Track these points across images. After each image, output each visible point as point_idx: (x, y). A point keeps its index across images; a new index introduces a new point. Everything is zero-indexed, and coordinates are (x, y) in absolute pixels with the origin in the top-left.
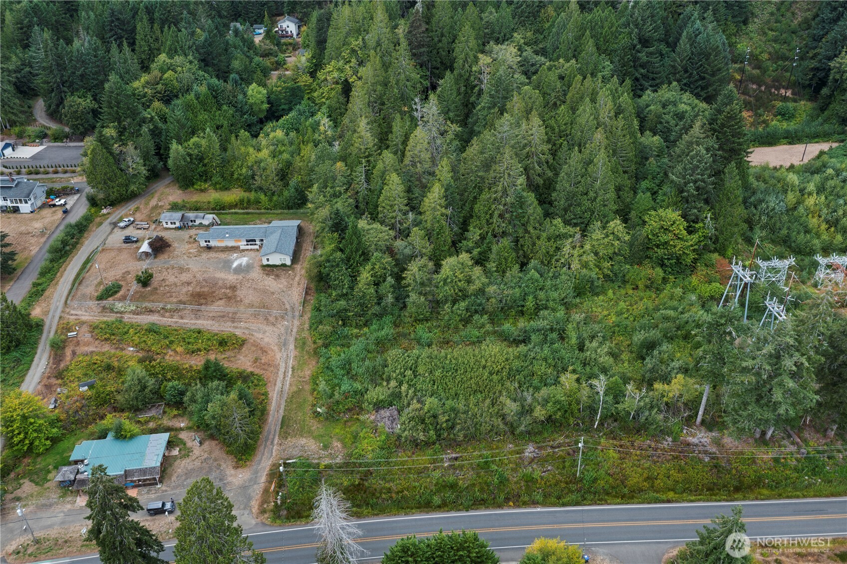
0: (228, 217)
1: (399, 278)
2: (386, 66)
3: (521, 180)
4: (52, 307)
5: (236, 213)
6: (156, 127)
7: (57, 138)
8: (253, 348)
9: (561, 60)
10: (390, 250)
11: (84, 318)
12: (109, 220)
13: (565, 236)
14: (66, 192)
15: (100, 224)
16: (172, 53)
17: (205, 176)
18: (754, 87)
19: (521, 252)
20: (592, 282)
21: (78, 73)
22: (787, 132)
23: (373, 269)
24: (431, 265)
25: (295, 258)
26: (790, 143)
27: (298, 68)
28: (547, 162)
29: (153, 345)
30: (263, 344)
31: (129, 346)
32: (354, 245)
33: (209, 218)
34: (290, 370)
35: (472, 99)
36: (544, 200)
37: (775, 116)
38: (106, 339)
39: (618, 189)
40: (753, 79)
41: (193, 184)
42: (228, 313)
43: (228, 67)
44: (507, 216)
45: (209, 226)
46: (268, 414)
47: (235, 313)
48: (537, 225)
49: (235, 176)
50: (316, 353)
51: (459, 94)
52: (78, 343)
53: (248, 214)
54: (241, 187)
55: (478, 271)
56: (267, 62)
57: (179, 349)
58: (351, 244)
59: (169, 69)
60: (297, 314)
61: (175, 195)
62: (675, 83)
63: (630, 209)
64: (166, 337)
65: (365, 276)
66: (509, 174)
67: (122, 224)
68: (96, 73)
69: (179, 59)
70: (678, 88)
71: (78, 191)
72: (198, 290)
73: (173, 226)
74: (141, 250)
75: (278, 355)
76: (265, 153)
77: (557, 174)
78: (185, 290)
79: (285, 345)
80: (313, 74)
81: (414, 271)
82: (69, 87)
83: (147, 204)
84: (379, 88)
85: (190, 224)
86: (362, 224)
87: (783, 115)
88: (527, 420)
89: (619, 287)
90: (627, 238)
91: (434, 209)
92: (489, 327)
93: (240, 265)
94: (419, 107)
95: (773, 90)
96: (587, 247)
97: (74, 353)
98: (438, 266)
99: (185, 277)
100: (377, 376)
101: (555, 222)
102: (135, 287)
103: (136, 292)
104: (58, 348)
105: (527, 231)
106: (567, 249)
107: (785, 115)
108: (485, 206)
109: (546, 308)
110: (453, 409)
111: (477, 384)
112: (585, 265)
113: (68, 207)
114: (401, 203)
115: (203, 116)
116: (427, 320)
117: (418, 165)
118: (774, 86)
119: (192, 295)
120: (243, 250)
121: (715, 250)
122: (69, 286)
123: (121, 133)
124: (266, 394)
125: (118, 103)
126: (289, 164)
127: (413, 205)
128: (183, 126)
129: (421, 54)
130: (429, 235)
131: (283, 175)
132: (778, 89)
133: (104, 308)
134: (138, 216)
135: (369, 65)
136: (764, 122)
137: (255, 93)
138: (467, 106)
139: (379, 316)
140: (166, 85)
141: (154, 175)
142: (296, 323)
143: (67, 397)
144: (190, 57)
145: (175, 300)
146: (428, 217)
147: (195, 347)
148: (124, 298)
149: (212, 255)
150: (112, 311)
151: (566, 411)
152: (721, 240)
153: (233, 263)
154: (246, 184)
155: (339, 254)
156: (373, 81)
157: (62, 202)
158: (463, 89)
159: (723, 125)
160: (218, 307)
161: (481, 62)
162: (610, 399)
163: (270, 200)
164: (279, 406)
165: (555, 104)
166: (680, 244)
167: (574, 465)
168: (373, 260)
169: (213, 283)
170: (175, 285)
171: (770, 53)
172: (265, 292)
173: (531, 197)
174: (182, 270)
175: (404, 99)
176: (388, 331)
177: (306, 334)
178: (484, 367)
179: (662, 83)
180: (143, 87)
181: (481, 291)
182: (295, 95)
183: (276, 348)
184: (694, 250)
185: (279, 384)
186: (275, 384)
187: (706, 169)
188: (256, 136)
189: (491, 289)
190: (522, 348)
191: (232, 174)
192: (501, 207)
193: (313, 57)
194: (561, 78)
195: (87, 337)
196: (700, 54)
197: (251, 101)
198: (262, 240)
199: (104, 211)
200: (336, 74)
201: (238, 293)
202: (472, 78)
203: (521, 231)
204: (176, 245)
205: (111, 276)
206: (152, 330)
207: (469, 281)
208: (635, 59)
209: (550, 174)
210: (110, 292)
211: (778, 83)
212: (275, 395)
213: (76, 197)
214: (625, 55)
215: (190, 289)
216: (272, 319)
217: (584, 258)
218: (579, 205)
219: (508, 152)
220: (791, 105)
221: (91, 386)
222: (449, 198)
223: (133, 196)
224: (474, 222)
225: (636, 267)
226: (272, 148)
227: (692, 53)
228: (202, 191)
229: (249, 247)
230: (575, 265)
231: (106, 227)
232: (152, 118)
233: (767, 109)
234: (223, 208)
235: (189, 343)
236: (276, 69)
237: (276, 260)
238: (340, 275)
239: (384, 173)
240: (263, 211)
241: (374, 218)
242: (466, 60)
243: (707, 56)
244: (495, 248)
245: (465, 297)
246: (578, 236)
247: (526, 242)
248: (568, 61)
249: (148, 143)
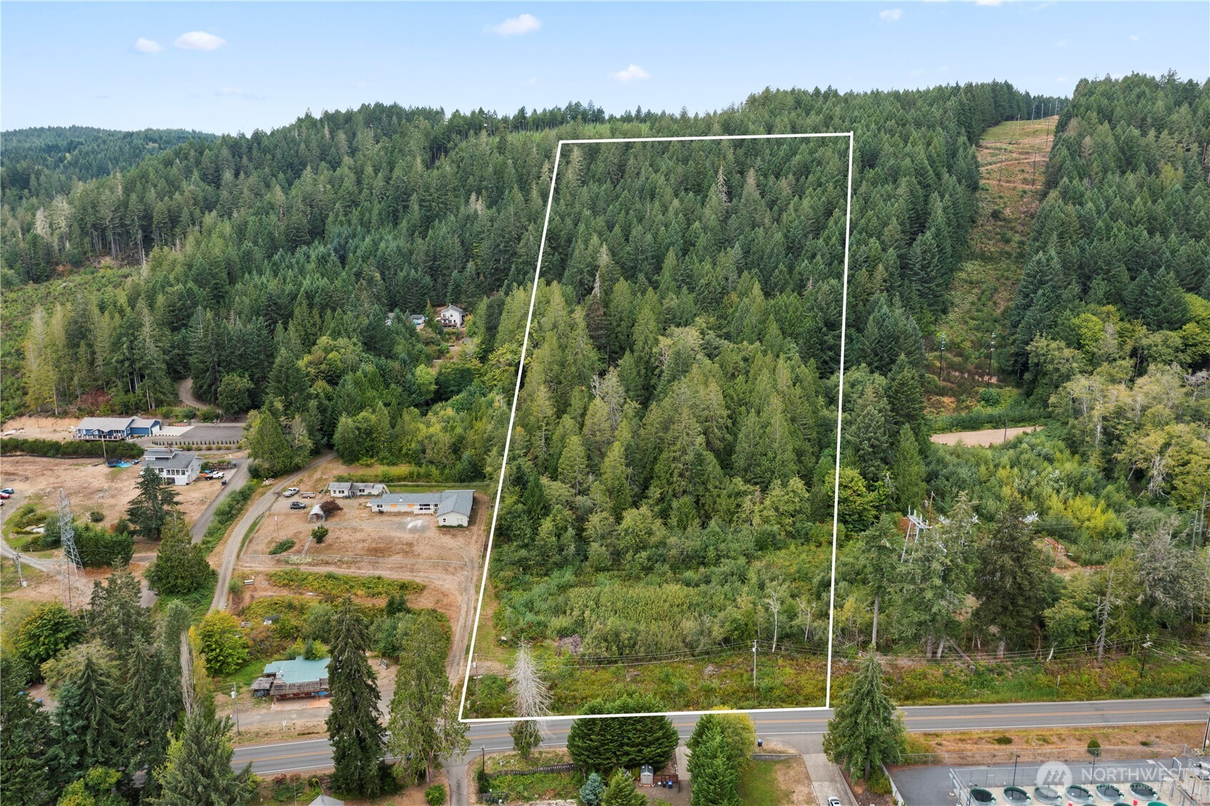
0: (398, 489)
1: (580, 530)
2: (563, 348)
3: (700, 439)
4: (225, 561)
5: (405, 486)
6: (321, 404)
7: (206, 418)
8: (434, 593)
9: (745, 343)
10: (571, 506)
11: (258, 569)
12: (272, 490)
13: (745, 493)
14: (223, 466)
15: (264, 494)
16: (336, 334)
17: (371, 452)
18: (957, 374)
19: (702, 512)
20: (774, 537)
21: (237, 352)
22: (991, 416)
23: (554, 521)
24: (612, 519)
25: (472, 519)
26: (995, 428)
27: (466, 354)
28: (727, 428)
29: (332, 589)
30: (443, 589)
31: (308, 591)
32: (536, 498)
33: (379, 487)
35: (653, 382)
36: (725, 457)
37: (979, 402)
38: (285, 585)
39: (799, 454)
40: (952, 366)
41: (358, 460)
42: (406, 565)
43: (390, 352)
44: (687, 474)
45: (378, 495)
46: (452, 644)
47: (413, 565)
48: (717, 483)
49: (404, 451)
50: (497, 596)
51: (638, 373)
52: (255, 589)
53: (418, 486)
54: (409, 462)
55: (659, 522)
56: (431, 349)
57: (359, 592)
58: (533, 496)
59: (332, 350)
60: (476, 565)
61: (340, 469)
62: (864, 365)
63: (812, 474)
64: (347, 583)
65: (547, 525)
66: (688, 434)
67: (287, 493)
68: (259, 352)
69: (342, 341)
70: (868, 369)
71: (235, 466)
72: (374, 545)
73: (341, 495)
74: (312, 512)
75: (460, 599)
76: (436, 428)
77: (736, 435)
78: (360, 546)
79: (465, 590)
80: (483, 359)
81: (595, 522)
82: (224, 367)
83: (310, 477)
84: (556, 367)
85: (359, 493)
86: (544, 480)
87: (987, 401)
88: (703, 640)
89: (802, 544)
90: (807, 495)
91: (614, 467)
92: (670, 574)
93: (416, 526)
94: (597, 384)
95: (977, 377)
96: (767, 502)
97: (252, 597)
98: (619, 519)
99: (359, 536)
100: (559, 611)
101: (734, 480)
102: (309, 542)
103: (310, 548)
104: (235, 592)
105: (707, 490)
106: (747, 503)
107: (988, 401)
108: (665, 466)
109: (728, 557)
110: (634, 630)
111: (658, 613)
112: (766, 520)
113: (227, 478)
114: (581, 463)
115: (371, 393)
116: (608, 570)
117: (598, 433)
118: (977, 373)
119: (368, 550)
120: (417, 515)
121: (899, 510)
122: (239, 545)
123: (287, 407)
124: (450, 628)
125: (288, 377)
126: (461, 439)
127: (593, 468)
128: (352, 401)
129: (599, 337)
130: (610, 492)
131: (456, 448)
132: (982, 376)
133: (278, 561)
134: (302, 487)
135: (546, 346)
136: (967, 407)
137: (425, 374)
138: (647, 389)
139: (560, 566)
140: (330, 365)
141: (316, 452)
142: (476, 573)
143: (252, 629)
144: (355, 340)
145: (351, 554)
146: (608, 476)
147: (376, 591)
148: (299, 552)
149: (384, 518)
150: (287, 563)
151: (743, 632)
152: (903, 498)
153: (407, 524)
154: (416, 458)
155: (520, 505)
156: (550, 360)
157: (220, 474)
158: (643, 371)
159: (897, 392)
160: (397, 558)
161: (661, 345)
162: (784, 618)
163: (442, 474)
164: (463, 638)
165: (733, 375)
166: (859, 500)
167: (751, 679)
168: (554, 511)
169: (391, 540)
170: (350, 541)
171: (972, 342)
172: (442, 547)
173: (710, 457)
174: (355, 530)
175: (582, 379)
176: (568, 576)
177: (486, 582)
178: (665, 601)
179: (852, 365)
180: (307, 366)
181: (662, 544)
182: (464, 377)
183: (457, 593)
184: (873, 506)
185: (462, 621)
186: (458, 621)
187: (879, 427)
188: (424, 414)
189: (673, 540)
190: (703, 587)
191: (400, 450)
192: (681, 466)
193: (482, 343)
194: (745, 360)
195: (265, 584)
196: (889, 337)
197: (419, 381)
198: (436, 505)
199: (267, 482)
200: (509, 356)
201: (415, 548)
202: (653, 360)
203: (701, 489)
204: (345, 510)
205: (283, 536)
206: (330, 576)
207: (650, 533)
208: (822, 343)
209: (728, 436)
210: (285, 546)
211: (981, 370)
212: (458, 629)
213: (233, 471)
214: (811, 338)
215: (365, 545)
216: (451, 569)
217: (765, 513)
218: (759, 465)
219: (685, 412)
220: (993, 391)
221: (275, 621)
222: (630, 456)
223: (297, 469)
224: (655, 482)
225: (817, 524)
226: (444, 424)
227: (881, 336)
228: (368, 466)
229: (423, 512)
230: (756, 520)
231: (269, 496)
232: (317, 395)
233: (969, 395)
234: (392, 481)
235: (369, 588)
236: (439, 358)
237: (453, 520)
238: (524, 525)
239: (563, 437)
240: (433, 483)
241: (554, 478)
242: (646, 342)
243: (897, 339)
244: (675, 504)
245: (644, 548)
246: (758, 493)
247: (707, 500)
248: (752, 343)
249: (315, 416)
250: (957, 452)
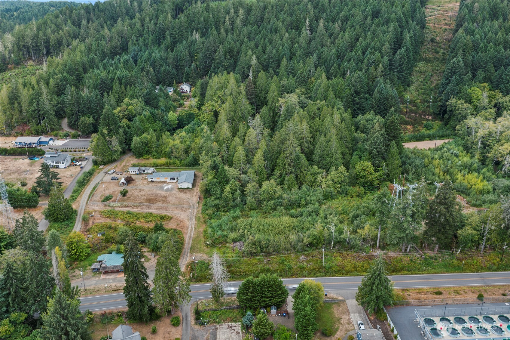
0: (160, 170)
1: (243, 191)
2: (235, 104)
3: (298, 148)
4: (81, 205)
5: (164, 168)
6: (125, 130)
7: (74, 136)
8: (176, 220)
9: (318, 101)
10: (239, 180)
11: (96, 209)
12: (103, 171)
13: (319, 173)
14: (81, 159)
15: (99, 172)
16: (132, 98)
17: (148, 152)
18: (414, 115)
19: (299, 181)
20: (332, 193)
21: (87, 106)
22: (429, 134)
23: (231, 187)
24: (257, 186)
25: (194, 185)
26: (430, 140)
27: (191, 106)
28: (310, 142)
29: (130, 219)
30: (180, 219)
31: (118, 220)
32: (223, 176)
33: (152, 170)
34: (194, 229)
35: (276, 119)
36: (309, 156)
37: (424, 128)
38: (108, 217)
39: (343, 154)
40: (412, 111)
41: (142, 156)
42: (164, 207)
43: (157, 105)
44: (292, 164)
45: (151, 173)
46: (184, 245)
47: (167, 207)
48: (306, 168)
49: (163, 152)
50: (205, 222)
51: (270, 116)
52: (94, 219)
53: (169, 168)
54: (166, 157)
55: (279, 187)
56: (175, 104)
57: (142, 220)
58: (221, 175)
59: (130, 105)
60: (196, 207)
61: (134, 161)
62: (372, 111)
63: (349, 163)
64: (136, 216)
65: (227, 189)
66: (293, 146)
67: (110, 172)
68: (96, 106)
69: (135, 101)
70: (374, 113)
71: (87, 159)
72: (149, 198)
73: (135, 173)
74: (121, 182)
75: (188, 223)
76: (177, 142)
77: (314, 146)
78: (143, 198)
79: (191, 219)
80: (199, 108)
81: (250, 187)
82: (81, 113)
83: (121, 164)
84: (232, 113)
85: (143, 172)
86: (226, 168)
87: (427, 127)
88: (300, 245)
89: (345, 197)
90: (347, 174)
91: (259, 161)
92: (284, 211)
93: (168, 188)
94: (251, 121)
95: (423, 116)
96: (329, 177)
97: (93, 223)
98: (261, 186)
99: (142, 193)
100: (233, 230)
101: (314, 167)
102: (119, 196)
103: (120, 199)
104: (85, 220)
105: (301, 171)
106: (319, 178)
107: (428, 127)
108: (282, 160)
109: (311, 204)
110: (268, 239)
111: (279, 231)
112: (328, 186)
113: (83, 165)
114: (243, 159)
115: (148, 125)
116: (256, 209)
117: (251, 145)
118: (423, 115)
119: (146, 200)
120: (169, 183)
121: (389, 180)
122: (87, 197)
123: (109, 132)
124: (183, 237)
125: (109, 118)
126: (189, 147)
127: (249, 161)
128: (139, 129)
129: (252, 98)
130: (256, 172)
131: (187, 151)
132: (425, 116)
133: (105, 205)
134: (117, 169)
135: (227, 103)
136: (418, 130)
137: (172, 116)
138: (274, 122)
139: (234, 207)
140: (129, 112)
141: (123, 153)
142: (195, 211)
143: (92, 239)
144: (140, 100)
145: (138, 202)
146: (256, 165)
147: (149, 220)
148: (115, 201)
149: (154, 184)
150: (109, 206)
151: (318, 241)
152: (391, 175)
153: (164, 187)
154: (168, 155)
155: (215, 180)
156: (229, 110)
157: (80, 163)
158: (272, 114)
159: (389, 125)
160: (159, 204)
161: (280, 102)
162: (337, 234)
163: (180, 163)
164: (189, 242)
165: (313, 117)
166: (371, 176)
167: (321, 262)
168: (231, 182)
169: (156, 195)
170: (138, 196)
171: (421, 100)
172: (180, 198)
173: (303, 156)
174: (140, 190)
175: (244, 118)
176: (238, 212)
177: (200, 215)
178: (282, 225)
179: (367, 112)
180: (119, 113)
181: (281, 197)
182: (190, 117)
183: (187, 220)
184: (378, 179)
185: (189, 234)
186: (187, 234)
187: (381, 143)
188: (172, 135)
189: (285, 195)
190: (299, 218)
191: (162, 151)
192: (289, 160)
193: (199, 101)
194: (318, 109)
195: (99, 216)
196: (384, 98)
197: (170, 119)
198: (177, 178)
199: (101, 167)
200: (211, 107)
201: (167, 199)
202: (276, 109)
203: (298, 171)
204: (136, 180)
205: (107, 193)
206: (128, 213)
207: (275, 192)
208: (354, 101)
209: (311, 147)
210: (108, 198)
211: (424, 113)
212: (187, 238)
213: (86, 162)
214: (348, 99)
215: (145, 197)
216: (184, 209)
217: (328, 182)
218: (325, 160)
219: (292, 136)
220: (430, 123)
221: (103, 235)
222: (266, 156)
223: (115, 161)
224: (277, 168)
225: (352, 187)
226: (181, 140)
227: (380, 97)
228: (147, 159)
229: (172, 181)
230: (324, 186)
231: (102, 174)
232: (123, 126)
233: (419, 124)
234: (158, 166)
235: (146, 218)
236: (179, 107)
237: (185, 185)
238: (216, 189)
239: (235, 147)
240: (176, 167)
241: (231, 166)
242: (273, 101)
243: (387, 99)
244: (286, 179)
245: (272, 199)
246: (324, 173)
247: (301, 176)
248: (321, 101)
249: (122, 137)
250: (415, 152)
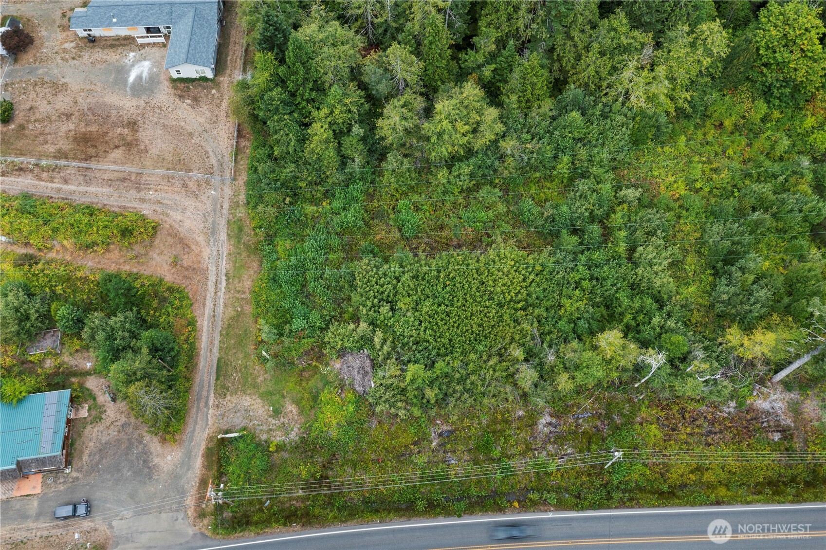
8: (170, 240)
25: (220, 66)
29: (30, 234)
30: (183, 232)
34: (224, 278)
42: (130, 174)
46: (198, 355)
47: (139, 174)
50: (257, 250)
55: (490, 114)
57: (68, 242)
60: (228, 175)
64: (47, 222)
72: (82, 128)
75: (206, 252)
78: (64, 128)
79: (213, 233)
90: (724, 52)
92: (501, 208)
93: (139, 78)
96: (661, 70)
99: (62, 103)
119: (75, 139)
120: (142, 47)
124: (192, 322)
142: (228, 192)
145: (51, 149)
149: (99, 54)
153: (128, 72)
164: (211, 342)
169: (103, 115)
170: (49, 118)
174: (56, 87)
177: (241, 213)
181: (494, 146)
183: (201, 239)
185: (209, 304)
186: (204, 305)
189: (508, 145)
198: (168, 29)
201: (141, 134)
203: (560, 37)
204: (43, 32)
212: (205, 323)
215: (72, 126)
216: (192, 185)
217: (654, 87)
229: (151, 40)
237: (190, 71)
246: (648, 49)
247: (567, 52)
